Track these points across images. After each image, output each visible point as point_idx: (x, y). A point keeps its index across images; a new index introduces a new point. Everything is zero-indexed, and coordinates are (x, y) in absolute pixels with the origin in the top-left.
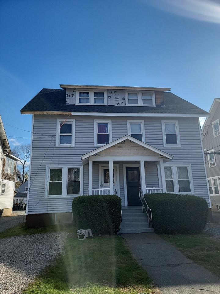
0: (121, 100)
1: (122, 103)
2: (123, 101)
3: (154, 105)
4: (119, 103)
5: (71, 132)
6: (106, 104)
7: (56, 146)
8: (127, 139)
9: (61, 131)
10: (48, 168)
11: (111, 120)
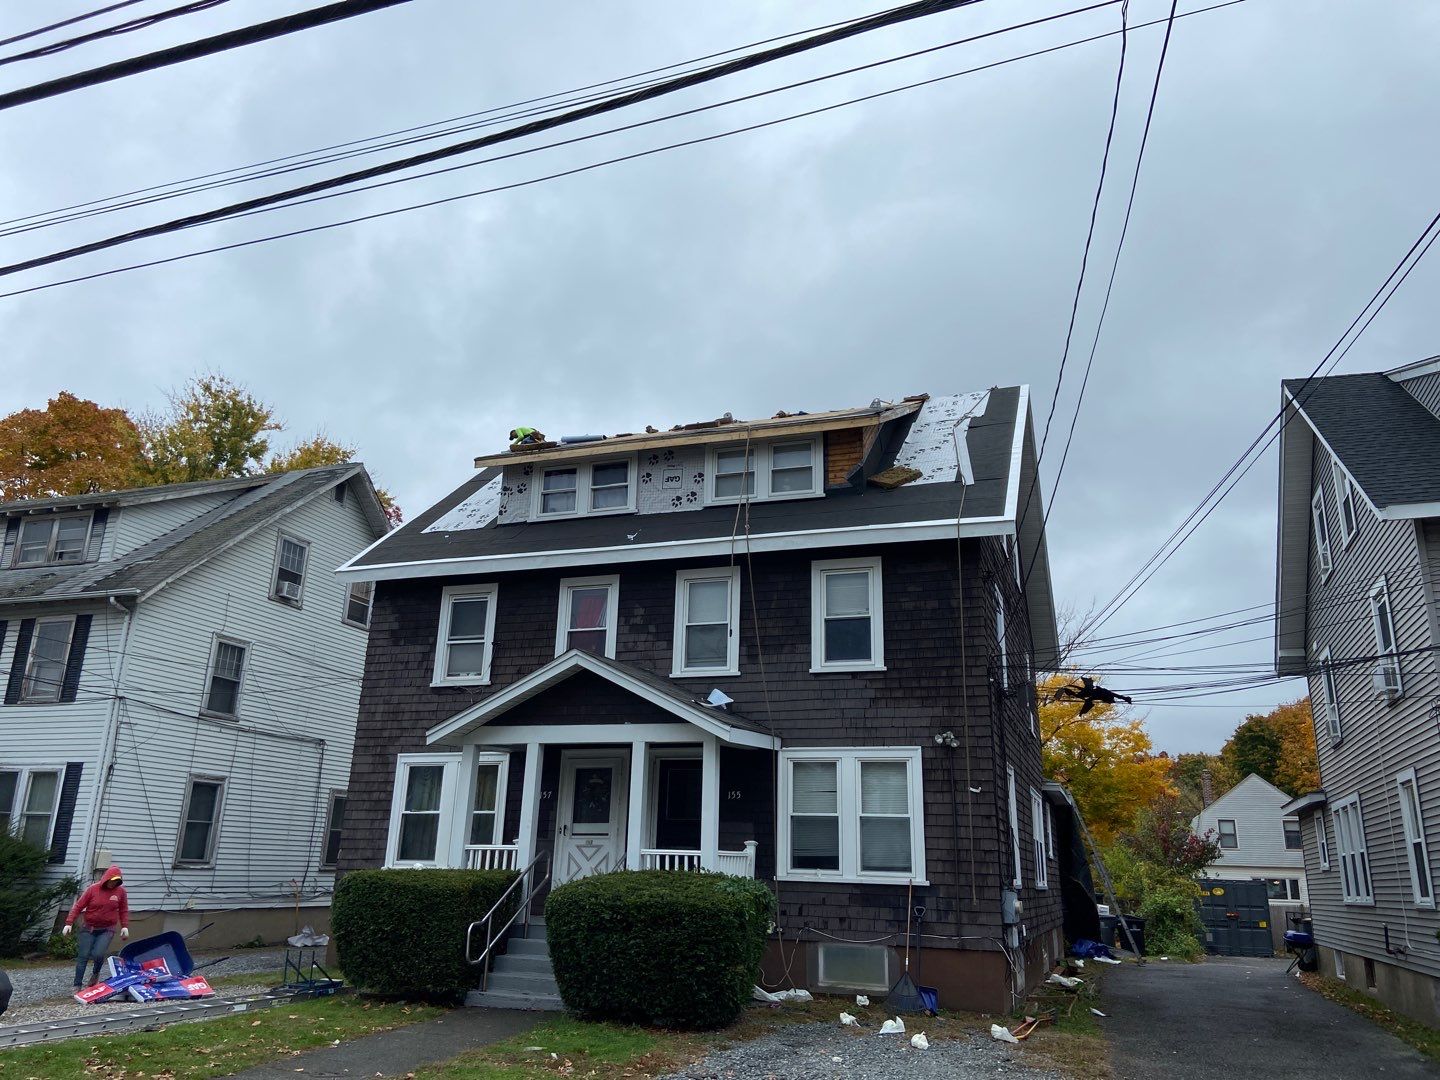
0: (687, 485)
1: (693, 494)
2: (695, 488)
3: (818, 491)
4: (679, 498)
5: (483, 633)
6: (631, 508)
7: (431, 685)
8: (576, 666)
9: (454, 631)
10: (404, 763)
11: (619, 575)
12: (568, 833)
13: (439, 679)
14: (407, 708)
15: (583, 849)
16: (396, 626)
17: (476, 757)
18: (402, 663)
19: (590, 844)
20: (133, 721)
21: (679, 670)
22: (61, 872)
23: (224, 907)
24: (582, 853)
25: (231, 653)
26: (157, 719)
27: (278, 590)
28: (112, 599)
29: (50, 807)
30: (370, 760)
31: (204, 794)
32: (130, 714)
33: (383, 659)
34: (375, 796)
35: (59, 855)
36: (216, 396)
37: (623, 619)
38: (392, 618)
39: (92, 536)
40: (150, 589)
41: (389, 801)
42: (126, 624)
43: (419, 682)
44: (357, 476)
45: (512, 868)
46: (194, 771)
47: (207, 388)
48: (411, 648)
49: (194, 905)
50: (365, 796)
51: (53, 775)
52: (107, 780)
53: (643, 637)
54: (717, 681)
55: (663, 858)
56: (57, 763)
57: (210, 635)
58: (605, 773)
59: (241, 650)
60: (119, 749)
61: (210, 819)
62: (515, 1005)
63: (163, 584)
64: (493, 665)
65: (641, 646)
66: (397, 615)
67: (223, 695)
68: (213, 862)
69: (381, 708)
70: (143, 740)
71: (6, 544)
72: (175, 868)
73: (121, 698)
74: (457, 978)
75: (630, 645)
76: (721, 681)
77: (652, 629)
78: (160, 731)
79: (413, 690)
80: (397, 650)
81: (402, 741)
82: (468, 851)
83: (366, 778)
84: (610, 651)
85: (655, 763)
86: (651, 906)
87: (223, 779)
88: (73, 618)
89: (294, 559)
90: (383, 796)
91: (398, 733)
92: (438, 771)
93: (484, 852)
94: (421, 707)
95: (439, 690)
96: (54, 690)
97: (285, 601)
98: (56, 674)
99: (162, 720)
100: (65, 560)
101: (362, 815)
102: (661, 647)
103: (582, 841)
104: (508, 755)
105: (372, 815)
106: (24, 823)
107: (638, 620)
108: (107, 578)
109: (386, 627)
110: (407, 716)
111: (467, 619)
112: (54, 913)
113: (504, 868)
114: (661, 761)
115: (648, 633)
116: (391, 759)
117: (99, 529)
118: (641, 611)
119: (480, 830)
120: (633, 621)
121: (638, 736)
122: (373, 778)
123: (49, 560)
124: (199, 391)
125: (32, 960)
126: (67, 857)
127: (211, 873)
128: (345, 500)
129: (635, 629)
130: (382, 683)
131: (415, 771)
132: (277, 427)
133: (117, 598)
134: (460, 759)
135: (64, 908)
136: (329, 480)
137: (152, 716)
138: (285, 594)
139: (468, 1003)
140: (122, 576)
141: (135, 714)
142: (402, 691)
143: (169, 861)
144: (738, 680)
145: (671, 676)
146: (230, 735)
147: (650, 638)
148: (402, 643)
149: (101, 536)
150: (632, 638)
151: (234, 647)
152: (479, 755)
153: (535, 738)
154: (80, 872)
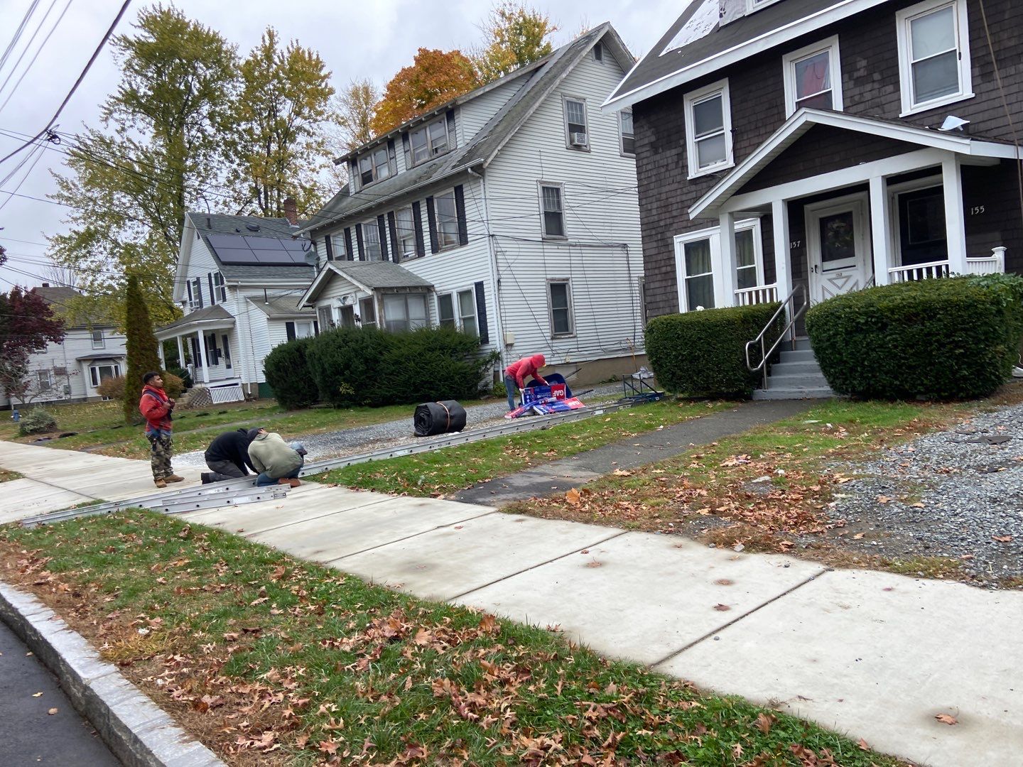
5: (722, 125)
7: (688, 178)
8: (807, 123)
9: (698, 130)
10: (679, 243)
11: (837, 36)
12: (819, 270)
13: (694, 172)
14: (674, 201)
15: (835, 281)
16: (653, 139)
17: (731, 226)
18: (663, 166)
19: (840, 276)
20: (503, 250)
21: (908, 107)
22: (488, 348)
23: (588, 359)
24: (834, 284)
25: (551, 193)
26: (517, 246)
27: (572, 141)
28: (469, 170)
29: (473, 313)
30: (655, 244)
31: (558, 291)
32: (501, 245)
33: (649, 167)
34: (664, 269)
35: (485, 339)
36: (510, 19)
37: (846, 76)
38: (649, 133)
39: (449, 132)
40: (489, 156)
41: (674, 272)
42: (482, 186)
43: (678, 178)
44: (607, 34)
45: (775, 300)
46: (549, 277)
47: (503, 14)
48: (668, 153)
49: (569, 360)
50: (657, 271)
51: (469, 292)
52: (499, 290)
53: (869, 87)
54: (950, 108)
55: (910, 272)
56: (469, 284)
57: (535, 183)
58: (846, 218)
59: (558, 190)
60: (500, 269)
61: (566, 306)
62: (793, 396)
63: (496, 151)
64: (734, 150)
65: (868, 96)
66: (653, 129)
67: (554, 222)
68: (574, 332)
69: (655, 205)
70: (512, 261)
71: (405, 152)
72: (552, 339)
73: (493, 236)
74: (742, 381)
75: (857, 98)
76: (954, 107)
77: (877, 76)
78: (521, 254)
79: (676, 186)
80: (658, 157)
81: (675, 226)
82: (737, 295)
83: (655, 258)
84: (838, 104)
85: (893, 198)
86: (904, 306)
87: (567, 279)
88: (452, 190)
89: (577, 115)
90: (669, 269)
91: (671, 220)
92: (705, 244)
93: (750, 293)
94: (684, 198)
95: (695, 181)
96: (455, 238)
97: (578, 148)
98: (453, 229)
99: (521, 246)
100: (440, 152)
101: (657, 285)
102: (889, 91)
103: (832, 275)
104: (759, 220)
105: (664, 284)
106: (462, 323)
107: (862, 73)
108: (464, 156)
109: (646, 141)
110: (675, 207)
111: (707, 116)
112: (491, 372)
113: (768, 301)
114: (899, 195)
115: (873, 81)
116: (669, 241)
117: (451, 123)
118: (864, 63)
119: (746, 279)
120: (856, 75)
121: (873, 172)
122: (659, 257)
123: (431, 156)
124: (498, 18)
125: (486, 399)
126: (490, 339)
127: (575, 339)
128: (603, 57)
129: (859, 82)
130: (652, 186)
131: (689, 248)
132: (555, 28)
133: (472, 168)
134: (719, 231)
135: (496, 369)
136: (587, 43)
137: (514, 245)
138: (576, 143)
139: (755, 398)
140: (471, 153)
141: (505, 245)
142: (668, 188)
143: (548, 334)
144: (972, 102)
145: (901, 116)
146: (565, 250)
147: (876, 85)
148: (660, 150)
149: (454, 130)
150: (857, 91)
151: (552, 189)
152: (734, 225)
153: (777, 196)
154: (498, 346)
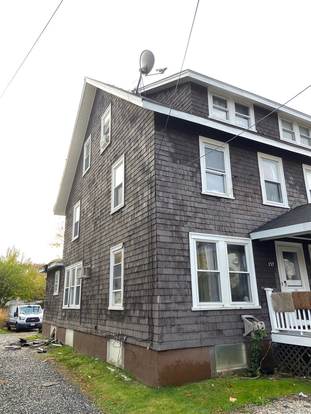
6: (254, 129)
7: (202, 192)
10: (193, 239)
11: (282, 158)
12: (286, 285)
13: (205, 190)
14: (188, 204)
16: (172, 150)
30: (170, 234)
34: (177, 258)
38: (169, 144)
50: (170, 259)
53: (295, 191)
64: (233, 189)
65: (295, 195)
66: (172, 144)
75: (291, 193)
79: (190, 194)
80: (175, 165)
83: (169, 246)
90: (182, 259)
94: (197, 205)
102: (303, 197)
103: (293, 289)
105: (177, 272)
107: (291, 182)
109: (166, 149)
110: (189, 209)
116: (184, 235)
118: (292, 178)
122: (174, 246)
129: (291, 186)
134: (225, 240)
142: (183, 192)
147: (298, 192)
150: (291, 190)
